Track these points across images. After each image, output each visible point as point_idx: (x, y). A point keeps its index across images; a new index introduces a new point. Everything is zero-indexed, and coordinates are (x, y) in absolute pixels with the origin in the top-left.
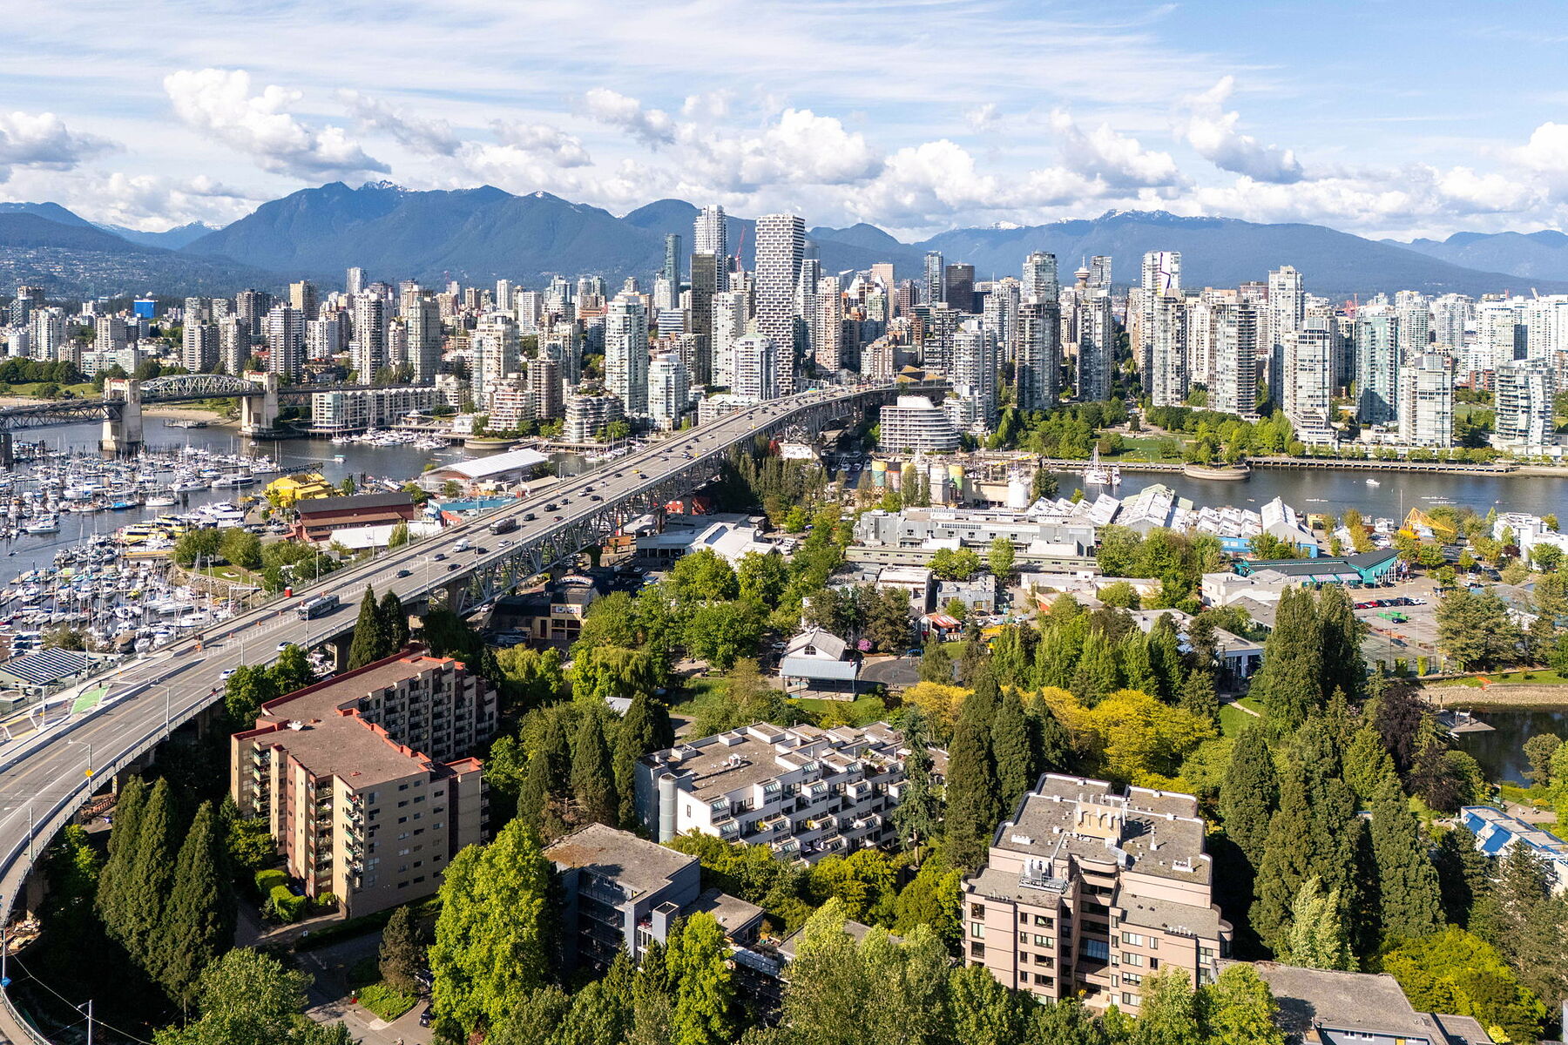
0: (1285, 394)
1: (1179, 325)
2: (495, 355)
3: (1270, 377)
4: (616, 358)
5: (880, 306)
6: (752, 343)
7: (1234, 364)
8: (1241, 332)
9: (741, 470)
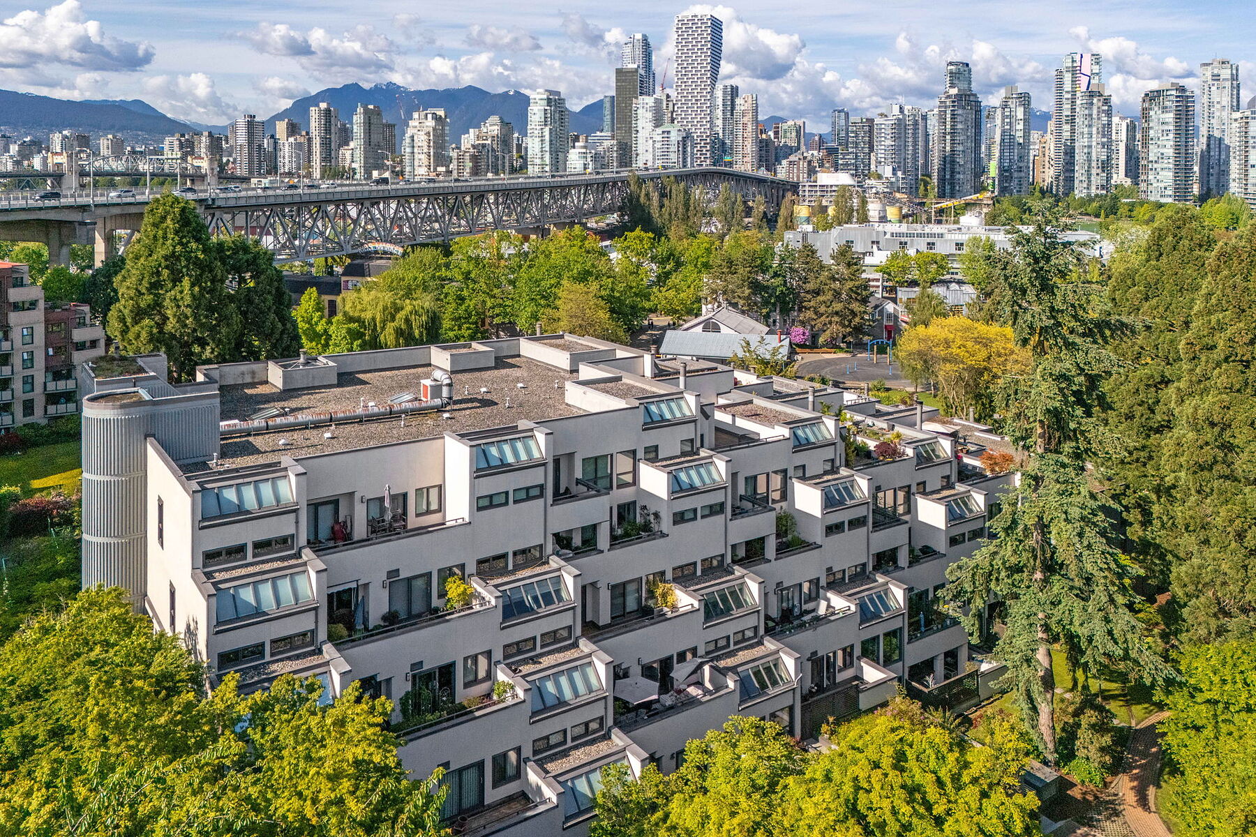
0: (1232, 176)
1: (1105, 119)
2: (426, 150)
3: (1201, 171)
4: (537, 150)
5: (794, 134)
6: (668, 132)
7: (1170, 152)
8: (1178, 118)
9: (642, 200)
